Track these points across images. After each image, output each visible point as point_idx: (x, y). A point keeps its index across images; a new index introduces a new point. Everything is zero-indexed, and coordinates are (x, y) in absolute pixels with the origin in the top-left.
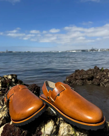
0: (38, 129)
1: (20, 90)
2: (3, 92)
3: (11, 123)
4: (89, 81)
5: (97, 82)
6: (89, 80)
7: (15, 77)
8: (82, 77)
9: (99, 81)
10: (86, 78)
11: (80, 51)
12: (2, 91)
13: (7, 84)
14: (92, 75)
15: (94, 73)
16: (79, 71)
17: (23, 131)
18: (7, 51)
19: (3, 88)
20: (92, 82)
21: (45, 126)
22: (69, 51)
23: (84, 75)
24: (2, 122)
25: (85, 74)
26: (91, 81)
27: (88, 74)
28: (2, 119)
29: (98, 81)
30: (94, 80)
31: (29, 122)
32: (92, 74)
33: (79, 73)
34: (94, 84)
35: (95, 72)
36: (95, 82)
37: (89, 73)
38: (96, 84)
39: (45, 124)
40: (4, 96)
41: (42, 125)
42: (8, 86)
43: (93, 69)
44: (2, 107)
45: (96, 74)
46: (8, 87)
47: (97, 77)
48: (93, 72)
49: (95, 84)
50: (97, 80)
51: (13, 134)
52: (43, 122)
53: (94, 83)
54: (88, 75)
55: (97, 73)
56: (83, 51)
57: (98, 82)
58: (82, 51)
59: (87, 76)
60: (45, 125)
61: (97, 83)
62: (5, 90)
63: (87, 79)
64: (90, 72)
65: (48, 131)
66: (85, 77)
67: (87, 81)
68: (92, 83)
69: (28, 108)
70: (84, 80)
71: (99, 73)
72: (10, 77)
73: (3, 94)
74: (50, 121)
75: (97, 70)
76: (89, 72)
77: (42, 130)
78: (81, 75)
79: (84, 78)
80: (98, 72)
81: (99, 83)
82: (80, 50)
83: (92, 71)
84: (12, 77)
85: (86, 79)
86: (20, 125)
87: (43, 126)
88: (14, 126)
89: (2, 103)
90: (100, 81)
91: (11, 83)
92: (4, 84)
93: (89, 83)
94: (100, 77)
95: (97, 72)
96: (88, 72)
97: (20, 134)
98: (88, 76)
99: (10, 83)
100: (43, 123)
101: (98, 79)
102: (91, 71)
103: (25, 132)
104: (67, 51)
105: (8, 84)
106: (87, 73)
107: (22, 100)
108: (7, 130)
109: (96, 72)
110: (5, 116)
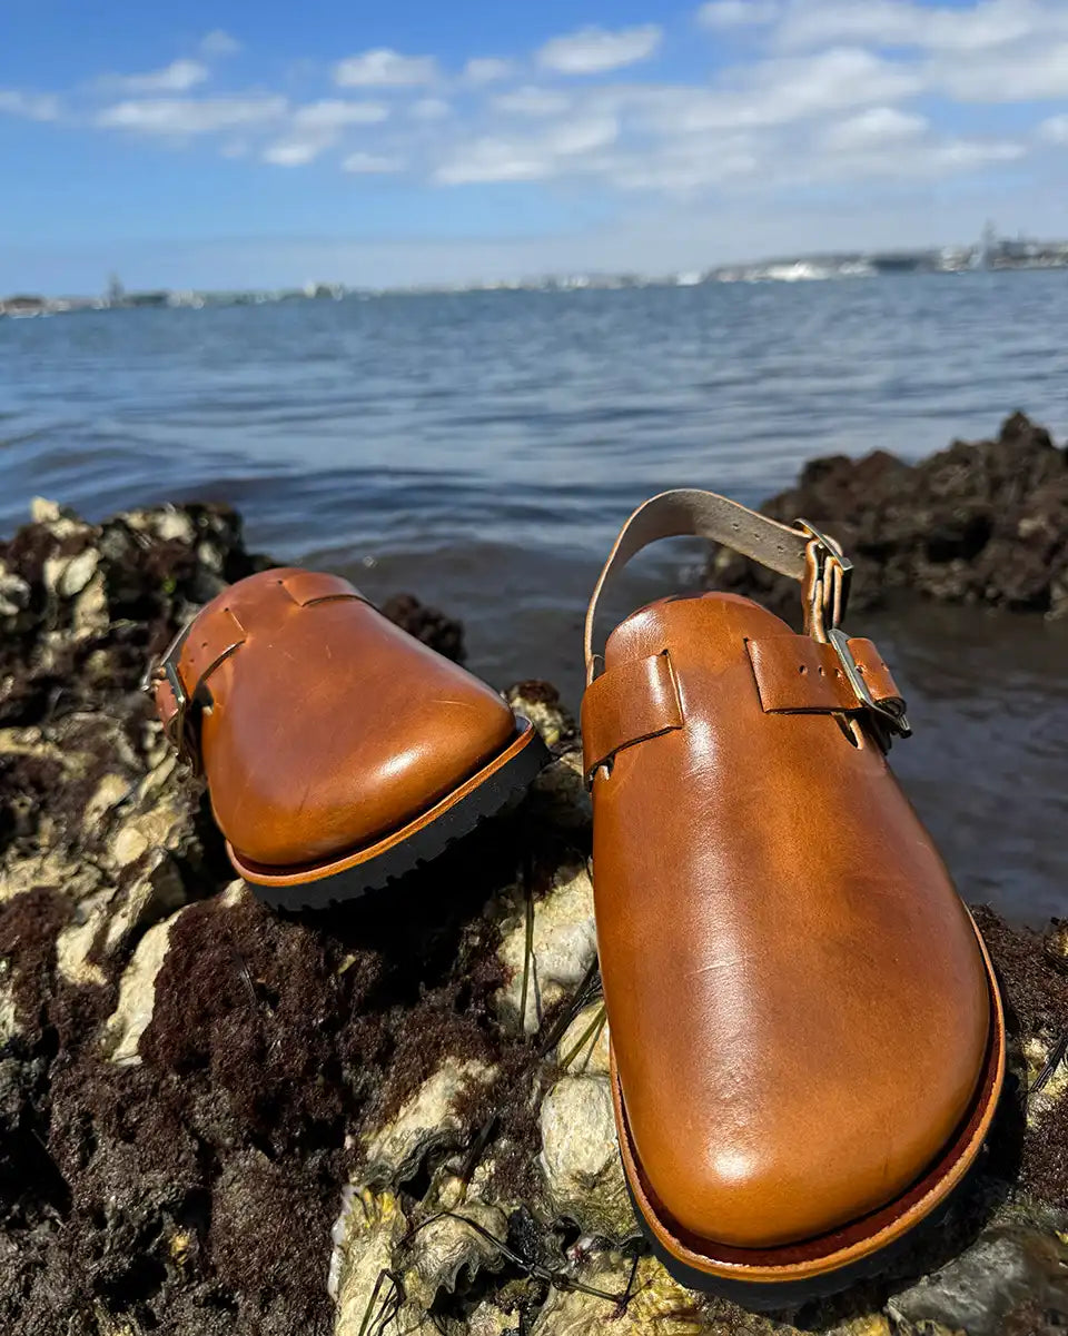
0: (477, 941)
1: (294, 610)
2: (126, 661)
3: (234, 893)
4: (938, 570)
5: (1019, 579)
6: (940, 552)
7: (219, 525)
8: (877, 530)
9: (1047, 562)
10: (917, 536)
11: (859, 269)
12: (115, 648)
13: (158, 585)
14: (979, 501)
15: (996, 485)
16: (839, 473)
17: (346, 953)
18: (116, 290)
19: (126, 625)
20: (971, 574)
21: (531, 917)
22: (741, 269)
23: (892, 511)
24: (148, 888)
25: (900, 499)
26: (956, 566)
27: (935, 499)
28: (148, 870)
29: (1033, 561)
30: (993, 550)
31: (398, 876)
32: (971, 492)
33: (844, 484)
34: (991, 592)
35: (1002, 471)
36: (998, 577)
37: (942, 490)
38: (1012, 592)
39: (535, 896)
40: (153, 678)
41: (511, 904)
42: (169, 602)
43: (988, 444)
44: (135, 789)
45: (1011, 492)
46: (167, 614)
47: (1026, 526)
48: (983, 479)
49: (1000, 595)
50: (1020, 554)
51: (257, 975)
52: (513, 880)
53: (989, 582)
54: (938, 509)
55: (1026, 488)
56: (892, 264)
57: (1032, 576)
58: (874, 273)
59: (923, 518)
60: (538, 906)
61: (1021, 587)
62: (140, 638)
63: (920, 545)
64: (958, 476)
65: (563, 950)
66: (907, 530)
67: (923, 567)
68: (970, 585)
69: (383, 755)
70: (893, 562)
71: (1042, 481)
72: (174, 526)
73: (132, 673)
74: (576, 873)
75: (1032, 452)
76: (944, 481)
77: (513, 949)
78: (862, 509)
79: (891, 534)
80: (1034, 479)
81: (1037, 586)
82: (853, 259)
83: (981, 463)
84: (195, 527)
85: (911, 548)
86: (320, 903)
87: (516, 912)
88: (265, 915)
89: (128, 754)
90: (1056, 561)
91: (194, 577)
92: (126, 584)
93: (941, 581)
94: (1053, 520)
95: (1029, 470)
96: (938, 475)
97: (322, 976)
98: (936, 519)
99: (188, 572)
100: (514, 887)
101: (1032, 541)
102: (966, 462)
103: (356, 964)
104: (719, 270)
105: (169, 586)
106: (924, 485)
107: (321, 690)
108: (202, 948)
109: (1011, 479)
110: (174, 844)
